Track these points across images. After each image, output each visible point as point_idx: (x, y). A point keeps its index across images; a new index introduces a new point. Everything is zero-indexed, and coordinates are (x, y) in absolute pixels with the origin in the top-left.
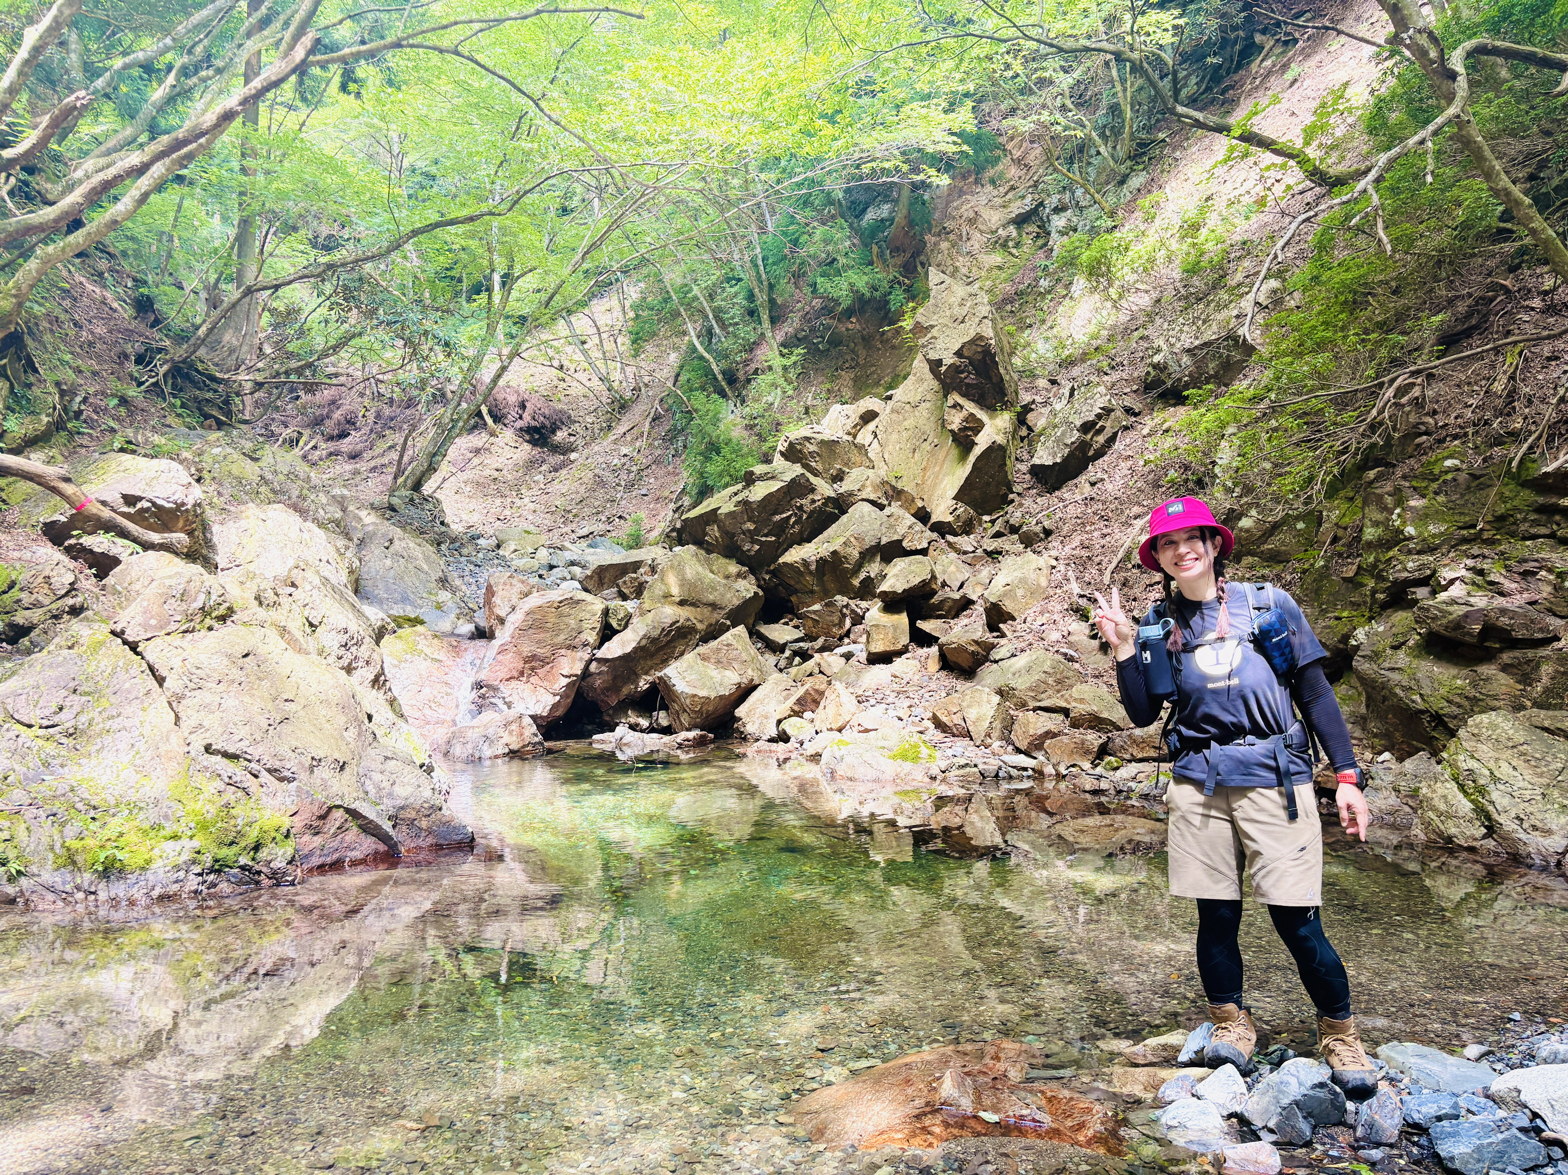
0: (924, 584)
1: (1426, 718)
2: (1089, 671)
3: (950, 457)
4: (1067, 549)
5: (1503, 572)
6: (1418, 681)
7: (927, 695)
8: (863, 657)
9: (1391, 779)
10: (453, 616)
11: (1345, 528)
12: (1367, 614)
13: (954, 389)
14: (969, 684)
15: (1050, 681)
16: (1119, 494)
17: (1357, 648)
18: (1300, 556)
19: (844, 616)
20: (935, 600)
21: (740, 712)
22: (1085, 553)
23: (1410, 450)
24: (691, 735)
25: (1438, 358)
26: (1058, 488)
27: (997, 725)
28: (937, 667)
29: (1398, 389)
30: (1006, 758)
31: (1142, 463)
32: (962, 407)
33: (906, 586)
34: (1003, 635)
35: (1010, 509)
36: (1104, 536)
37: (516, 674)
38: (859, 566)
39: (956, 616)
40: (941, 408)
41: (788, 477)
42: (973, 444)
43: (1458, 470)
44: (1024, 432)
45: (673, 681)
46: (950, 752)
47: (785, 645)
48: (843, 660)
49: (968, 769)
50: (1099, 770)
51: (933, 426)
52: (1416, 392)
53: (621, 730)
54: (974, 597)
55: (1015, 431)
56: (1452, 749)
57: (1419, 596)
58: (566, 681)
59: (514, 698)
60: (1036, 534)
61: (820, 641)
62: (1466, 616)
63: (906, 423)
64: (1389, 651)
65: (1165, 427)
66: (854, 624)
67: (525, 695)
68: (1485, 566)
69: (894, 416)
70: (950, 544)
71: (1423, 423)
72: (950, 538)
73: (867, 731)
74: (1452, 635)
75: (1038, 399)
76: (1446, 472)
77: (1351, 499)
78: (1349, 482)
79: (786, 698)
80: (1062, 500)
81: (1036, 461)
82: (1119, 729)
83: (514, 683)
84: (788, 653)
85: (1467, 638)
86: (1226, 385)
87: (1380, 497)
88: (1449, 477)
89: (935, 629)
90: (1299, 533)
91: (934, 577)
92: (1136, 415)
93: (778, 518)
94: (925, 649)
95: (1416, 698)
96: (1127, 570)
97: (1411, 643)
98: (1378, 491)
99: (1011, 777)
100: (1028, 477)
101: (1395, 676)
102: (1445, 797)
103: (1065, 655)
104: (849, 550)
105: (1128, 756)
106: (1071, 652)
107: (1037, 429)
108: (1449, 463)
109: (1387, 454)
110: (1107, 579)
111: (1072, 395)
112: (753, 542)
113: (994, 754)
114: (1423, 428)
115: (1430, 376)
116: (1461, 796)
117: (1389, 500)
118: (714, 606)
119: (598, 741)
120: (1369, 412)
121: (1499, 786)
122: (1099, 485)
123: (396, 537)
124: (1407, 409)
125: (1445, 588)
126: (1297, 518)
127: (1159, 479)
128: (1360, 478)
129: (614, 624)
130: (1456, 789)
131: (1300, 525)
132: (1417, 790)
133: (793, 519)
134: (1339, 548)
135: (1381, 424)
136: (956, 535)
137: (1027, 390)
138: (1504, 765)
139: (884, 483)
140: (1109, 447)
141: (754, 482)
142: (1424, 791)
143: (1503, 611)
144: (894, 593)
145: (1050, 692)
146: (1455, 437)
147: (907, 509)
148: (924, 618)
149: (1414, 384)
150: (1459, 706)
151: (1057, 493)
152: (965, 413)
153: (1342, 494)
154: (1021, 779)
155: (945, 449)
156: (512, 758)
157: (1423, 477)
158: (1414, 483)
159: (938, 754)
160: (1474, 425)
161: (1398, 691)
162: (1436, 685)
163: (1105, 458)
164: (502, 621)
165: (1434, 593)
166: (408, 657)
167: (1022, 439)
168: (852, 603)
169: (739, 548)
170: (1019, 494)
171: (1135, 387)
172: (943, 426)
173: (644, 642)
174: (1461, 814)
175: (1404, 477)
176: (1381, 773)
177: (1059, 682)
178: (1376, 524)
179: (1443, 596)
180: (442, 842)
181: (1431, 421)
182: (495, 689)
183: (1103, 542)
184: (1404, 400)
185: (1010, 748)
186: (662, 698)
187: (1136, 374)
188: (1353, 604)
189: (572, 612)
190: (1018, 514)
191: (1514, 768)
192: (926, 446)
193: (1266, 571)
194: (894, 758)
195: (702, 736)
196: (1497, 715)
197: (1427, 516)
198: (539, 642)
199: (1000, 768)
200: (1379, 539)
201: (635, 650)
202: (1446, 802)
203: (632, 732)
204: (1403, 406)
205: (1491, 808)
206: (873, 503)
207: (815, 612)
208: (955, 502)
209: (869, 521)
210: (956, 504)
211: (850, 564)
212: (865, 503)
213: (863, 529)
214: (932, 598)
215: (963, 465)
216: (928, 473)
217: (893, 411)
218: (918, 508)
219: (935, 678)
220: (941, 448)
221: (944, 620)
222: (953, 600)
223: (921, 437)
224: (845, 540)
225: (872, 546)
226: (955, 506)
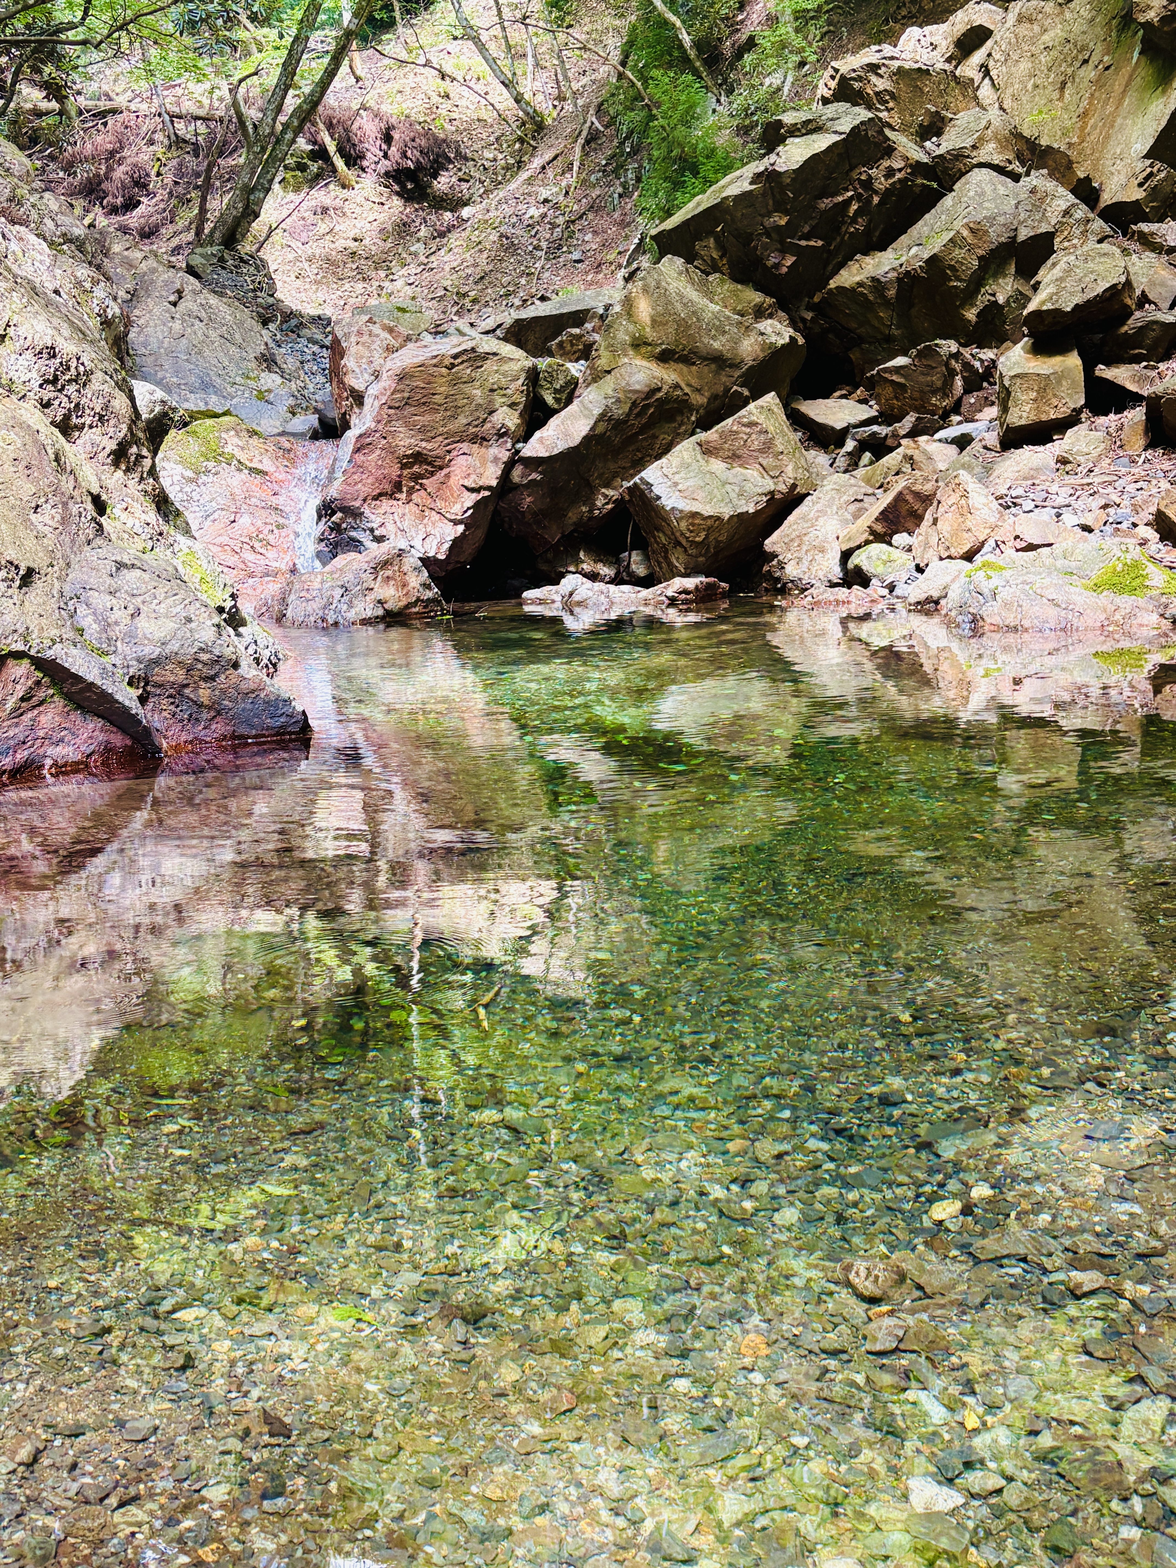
0: (1115, 293)
3: (1137, 83)
8: (992, 439)
10: (283, 409)
19: (952, 373)
20: (1129, 327)
21: (771, 543)
24: (691, 583)
28: (1142, 442)
33: (1078, 299)
37: (388, 488)
38: (977, 281)
39: (1166, 356)
41: (845, 125)
45: (657, 490)
47: (845, 431)
48: (953, 449)
51: (1100, 31)
53: (570, 582)
58: (470, 499)
59: (389, 530)
61: (909, 421)
63: (1046, 37)
66: (967, 391)
67: (406, 525)
69: (1024, 30)
70: (1143, 238)
72: (1139, 227)
73: (1031, 547)
79: (856, 516)
83: (386, 504)
84: (850, 445)
89: (1131, 379)
91: (1127, 284)
93: (826, 203)
94: (1116, 416)
104: (958, 253)
112: (784, 250)
118: (719, 361)
119: (533, 602)
123: (187, 289)
129: (549, 399)
133: (854, 207)
136: (1153, 220)
139: (1016, 136)
141: (782, 140)
144: (1057, 312)
147: (1061, 180)
148: (1109, 363)
155: (1126, 71)
156: (389, 626)
164: (358, 398)
166: (211, 465)
168: (967, 351)
169: (759, 262)
172: (1125, 25)
173: (600, 430)
180: (243, 730)
182: (356, 514)
186: (636, 528)
189: (477, 374)
192: (1089, 73)
194: (1096, 588)
195: (709, 586)
198: (422, 430)
201: (587, 439)
203: (588, 583)
206: (1000, 170)
207: (898, 370)
208: (1148, 162)
209: (994, 199)
210: (1151, 166)
211: (961, 280)
212: (984, 171)
213: (985, 213)
214: (1124, 323)
215: (1164, 92)
216: (1092, 121)
217: (1020, 19)
218: (1079, 180)
219: (1141, 460)
220: (1118, 70)
221: (1144, 364)
222: (1163, 324)
223: (1075, 58)
224: (952, 234)
225: (1001, 245)
226: (1149, 170)
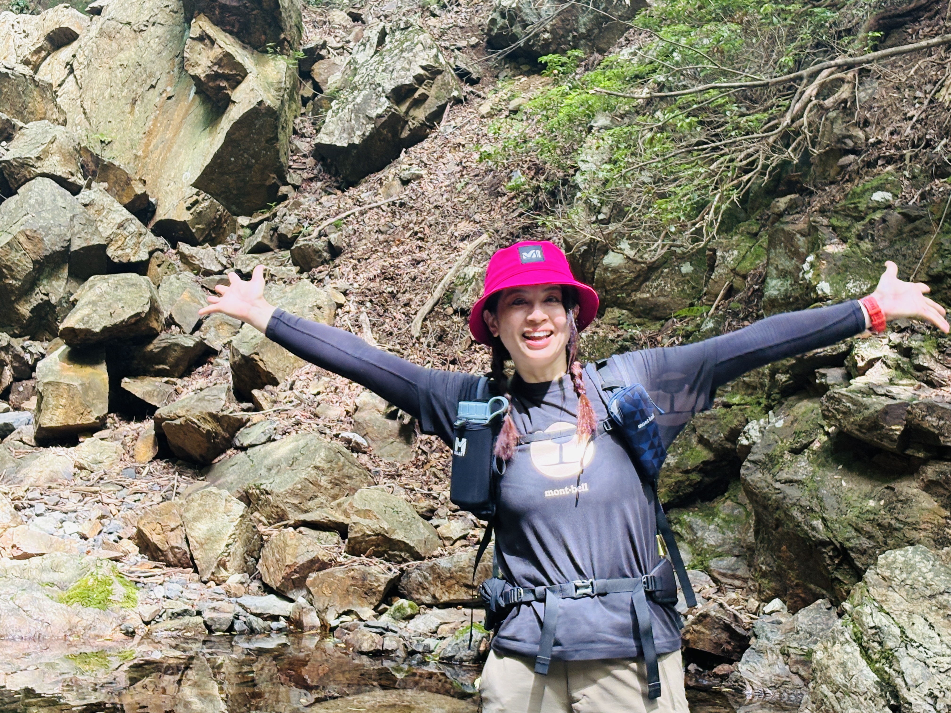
0: (138, 320)
1: (828, 552)
2: (382, 468)
3: (192, 118)
4: (361, 278)
5: (935, 354)
6: (820, 500)
7: (130, 500)
8: (29, 433)
9: (779, 637)
11: (745, 277)
12: (764, 402)
13: (202, 11)
14: (198, 483)
15: (324, 481)
16: (442, 201)
17: (748, 449)
18: (683, 313)
19: (2, 363)
20: (154, 346)
22: (388, 288)
23: (832, 172)
25: (875, 49)
26: (354, 184)
27: (238, 549)
28: (151, 454)
29: (823, 86)
30: (246, 600)
31: (476, 156)
32: (213, 42)
33: (108, 322)
34: (258, 408)
35: (281, 209)
36: (416, 263)
38: (31, 283)
39: (187, 373)
40: (181, 38)
42: (228, 101)
43: (889, 207)
44: (308, 90)
46: (159, 592)
49: (186, 619)
50: (385, 620)
51: (167, 66)
52: (844, 92)
54: (217, 345)
55: (294, 89)
56: (857, 597)
57: (830, 381)
60: (317, 252)
62: (886, 411)
63: (121, 56)
64: (787, 456)
65: (513, 105)
66: (17, 379)
68: (914, 344)
69: (104, 42)
70: (184, 258)
71: (850, 137)
72: (184, 247)
73: (26, 556)
74: (867, 437)
75: (332, 42)
76: (875, 210)
77: (755, 236)
78: (754, 209)
80: (358, 202)
81: (324, 139)
82: (418, 557)
85: (885, 443)
86: (602, 51)
87: (790, 237)
88: (877, 216)
89: (150, 394)
90: (685, 279)
91: (154, 310)
92: (473, 82)
94: (134, 425)
95: (818, 523)
96: (447, 317)
97: (816, 446)
98: (789, 228)
99: (252, 631)
100: (310, 161)
101: (793, 492)
102: (843, 665)
103: (348, 441)
104: (15, 256)
105: (427, 599)
106: (357, 438)
107: (329, 88)
108: (878, 196)
109: (805, 175)
110: (416, 331)
111: (381, 41)
113: (229, 594)
114: (850, 143)
115: (864, 73)
116: (863, 663)
117: (801, 242)
120: (783, 115)
121: (911, 650)
122: (413, 185)
124: (832, 114)
125: (862, 372)
126: (683, 258)
127: (499, 184)
128: (768, 206)
130: (857, 654)
131: (687, 268)
132: (810, 653)
134: (734, 304)
135: (798, 133)
136: (194, 243)
137: (315, 25)
138: (919, 621)
139: (81, 150)
140: (432, 127)
142: (819, 655)
143: (931, 408)
145: (322, 499)
146: (889, 160)
147: (118, 196)
148: (135, 374)
149: (842, 80)
150: (870, 537)
151: (352, 191)
152: (216, 52)
153: (743, 227)
154: (268, 632)
155: (184, 104)
157: (846, 213)
158: (834, 222)
159: (139, 595)
160: (914, 146)
161: (795, 513)
162: (843, 506)
163: (425, 144)
165: (849, 377)
167: (305, 101)
168: (17, 344)
170: (296, 188)
171: (474, 40)
172: (182, 68)
174: (862, 689)
175: (822, 211)
176: (767, 629)
177: (336, 483)
178: (783, 274)
179: (858, 382)
181: (861, 134)
183: (414, 272)
184: (829, 102)
185: (255, 585)
187: (476, 20)
188: (747, 385)
190: (292, 219)
191: (931, 626)
192: (154, 97)
193: (637, 332)
194: (68, 600)
196: (914, 552)
197: (846, 268)
199: (237, 617)
200: (786, 297)
202: (844, 672)
204: (827, 110)
205: (899, 681)
206: (61, 181)
208: (195, 190)
209: (52, 210)
210: (198, 194)
211: (16, 279)
212: (47, 180)
213: (42, 223)
214: (150, 342)
215: (210, 133)
216: (155, 141)
217: (101, 33)
218: (136, 195)
219: (145, 472)
220: (178, 102)
221: (166, 379)
222: (183, 348)
223: (145, 81)
224: (9, 238)
225: (55, 253)
226: (195, 197)
